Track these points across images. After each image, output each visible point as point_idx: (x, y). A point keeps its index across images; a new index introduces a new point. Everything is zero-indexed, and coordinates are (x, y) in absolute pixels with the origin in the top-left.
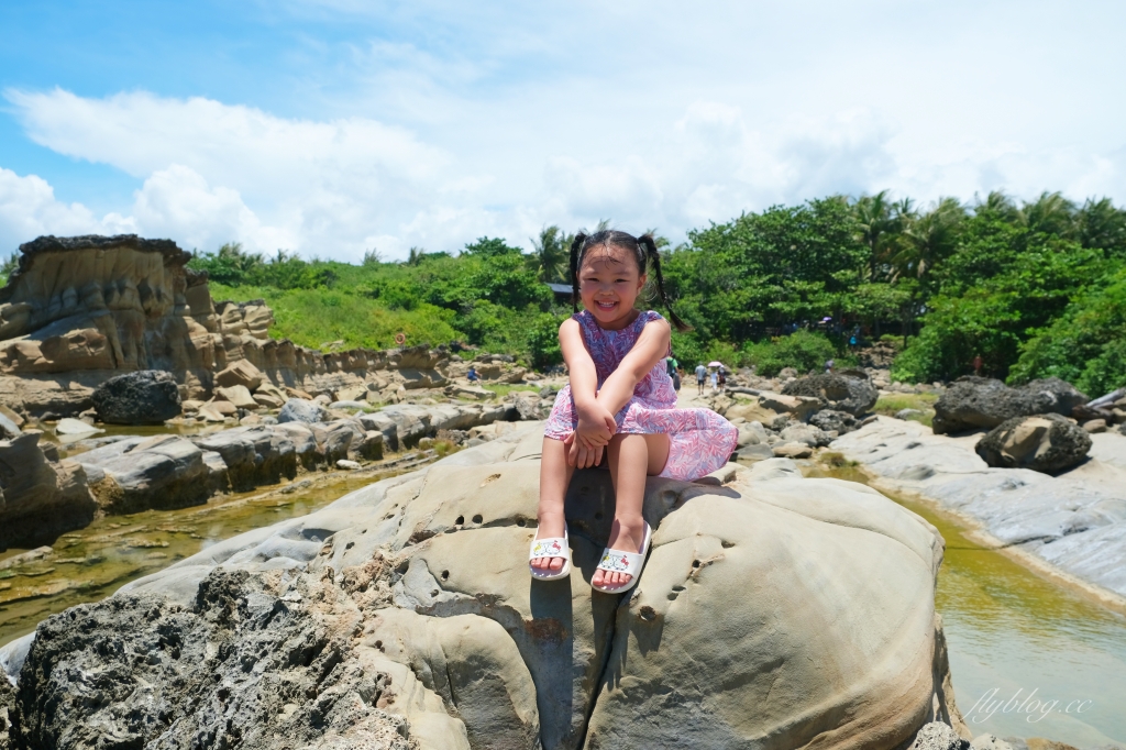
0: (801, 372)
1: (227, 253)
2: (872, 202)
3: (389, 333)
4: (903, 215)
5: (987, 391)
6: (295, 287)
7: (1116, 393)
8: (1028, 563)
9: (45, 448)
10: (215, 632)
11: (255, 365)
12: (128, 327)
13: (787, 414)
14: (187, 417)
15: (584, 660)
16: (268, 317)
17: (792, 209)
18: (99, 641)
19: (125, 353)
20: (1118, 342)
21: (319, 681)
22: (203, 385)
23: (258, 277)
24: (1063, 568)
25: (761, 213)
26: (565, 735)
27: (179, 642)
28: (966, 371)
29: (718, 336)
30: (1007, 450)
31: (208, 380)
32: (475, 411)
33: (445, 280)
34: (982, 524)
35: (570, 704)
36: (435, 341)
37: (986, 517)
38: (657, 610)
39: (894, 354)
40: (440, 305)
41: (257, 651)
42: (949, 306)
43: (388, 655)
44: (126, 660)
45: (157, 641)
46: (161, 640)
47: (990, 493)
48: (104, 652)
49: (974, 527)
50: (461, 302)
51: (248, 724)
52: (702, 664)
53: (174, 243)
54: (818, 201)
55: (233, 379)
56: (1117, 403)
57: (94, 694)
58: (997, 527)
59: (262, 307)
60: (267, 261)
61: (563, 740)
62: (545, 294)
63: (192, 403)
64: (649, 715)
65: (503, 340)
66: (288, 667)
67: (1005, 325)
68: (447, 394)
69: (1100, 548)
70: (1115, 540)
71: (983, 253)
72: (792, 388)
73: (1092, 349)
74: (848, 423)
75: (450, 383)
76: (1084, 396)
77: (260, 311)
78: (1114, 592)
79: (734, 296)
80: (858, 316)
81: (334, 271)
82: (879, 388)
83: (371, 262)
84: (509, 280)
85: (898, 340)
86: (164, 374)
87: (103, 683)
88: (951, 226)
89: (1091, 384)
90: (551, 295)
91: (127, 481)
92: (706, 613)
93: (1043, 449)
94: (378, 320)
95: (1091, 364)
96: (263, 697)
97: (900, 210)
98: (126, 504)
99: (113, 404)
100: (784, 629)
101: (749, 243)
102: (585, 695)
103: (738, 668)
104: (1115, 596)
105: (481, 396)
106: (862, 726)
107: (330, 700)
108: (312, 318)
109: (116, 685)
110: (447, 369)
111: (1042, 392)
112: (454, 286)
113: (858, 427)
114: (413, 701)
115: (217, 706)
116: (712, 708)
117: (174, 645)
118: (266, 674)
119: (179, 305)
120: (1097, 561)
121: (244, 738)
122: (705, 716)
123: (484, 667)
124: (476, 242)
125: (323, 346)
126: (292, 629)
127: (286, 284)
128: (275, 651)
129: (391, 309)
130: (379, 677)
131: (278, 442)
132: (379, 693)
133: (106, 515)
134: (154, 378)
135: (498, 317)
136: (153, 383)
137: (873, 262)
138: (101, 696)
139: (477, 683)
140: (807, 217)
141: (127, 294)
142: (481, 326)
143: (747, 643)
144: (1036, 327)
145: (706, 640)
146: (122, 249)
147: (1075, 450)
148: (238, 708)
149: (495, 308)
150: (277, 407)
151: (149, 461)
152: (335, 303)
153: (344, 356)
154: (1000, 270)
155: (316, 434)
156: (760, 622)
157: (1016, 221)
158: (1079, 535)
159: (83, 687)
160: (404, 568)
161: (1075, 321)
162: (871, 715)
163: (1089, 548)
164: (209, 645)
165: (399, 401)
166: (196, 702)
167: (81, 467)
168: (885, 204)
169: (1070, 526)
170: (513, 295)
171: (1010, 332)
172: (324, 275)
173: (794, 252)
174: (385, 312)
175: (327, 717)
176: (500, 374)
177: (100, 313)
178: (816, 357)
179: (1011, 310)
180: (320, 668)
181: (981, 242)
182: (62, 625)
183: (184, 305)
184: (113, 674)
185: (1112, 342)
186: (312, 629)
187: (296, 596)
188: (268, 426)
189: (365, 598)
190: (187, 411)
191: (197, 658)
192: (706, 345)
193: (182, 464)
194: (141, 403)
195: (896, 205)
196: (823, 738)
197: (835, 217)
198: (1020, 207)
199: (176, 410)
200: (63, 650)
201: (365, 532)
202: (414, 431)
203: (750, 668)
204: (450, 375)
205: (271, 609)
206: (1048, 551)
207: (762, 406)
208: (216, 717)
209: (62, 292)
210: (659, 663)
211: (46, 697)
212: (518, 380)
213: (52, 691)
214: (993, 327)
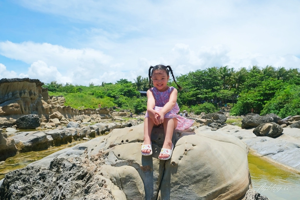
0: (206, 113)
1: (53, 84)
2: (223, 69)
3: (96, 104)
4: (231, 72)
5: (255, 117)
6: (71, 92)
7: (289, 117)
8: (269, 160)
9: (3, 134)
10: (55, 175)
11: (61, 113)
12: (26, 103)
13: (203, 124)
14: (42, 127)
15: (157, 177)
16: (64, 100)
17: (203, 71)
18: (23, 178)
19: (25, 110)
20: (288, 104)
21: (86, 183)
22: (46, 118)
23: (61, 90)
24: (278, 161)
25: (194, 72)
26: (152, 197)
27: (45, 178)
28: (249, 112)
29: (184, 104)
30: (261, 132)
31: (48, 117)
32: (120, 124)
33: (111, 90)
34: (256, 151)
35: (153, 189)
36: (109, 106)
37: (257, 149)
38: (176, 162)
39: (230, 108)
40: (110, 97)
41: (69, 176)
42: (244, 95)
43: (104, 176)
44: (30, 183)
45: (39, 178)
46: (40, 177)
47: (258, 143)
48: (24, 181)
49: (254, 152)
50: (116, 96)
51: (67, 193)
52: (188, 177)
53: (39, 80)
54: (209, 69)
55: (54, 117)
56: (289, 120)
57: (22, 192)
58: (260, 151)
59: (62, 97)
60: (64, 86)
61: (151, 199)
62: (138, 93)
63: (43, 123)
64: (174, 191)
65: (127, 106)
66: (77, 180)
67: (259, 100)
68: (112, 120)
69: (287, 156)
70: (291, 153)
71: (252, 81)
72: (204, 117)
73: (282, 106)
74: (219, 126)
75: (113, 117)
76: (280, 118)
77: (62, 99)
78: (292, 167)
79: (188, 94)
80: (221, 99)
81: (82, 88)
82: (227, 117)
83: (92, 86)
84: (128, 90)
85: (231, 105)
86: (36, 115)
87: (24, 189)
88: (244, 75)
89: (282, 115)
90: (140, 94)
91: (26, 143)
92: (189, 163)
93: (271, 131)
94: (94, 101)
95: (282, 110)
96: (71, 187)
97: (231, 71)
98: (25, 150)
99: (21, 123)
100: (210, 167)
101: (192, 80)
102: (157, 186)
103: (198, 178)
104: (292, 168)
105: (121, 121)
106: (231, 192)
107: (90, 186)
108: (76, 101)
109: (28, 190)
110: (112, 114)
111: (269, 117)
112: (114, 92)
113: (222, 127)
114: (112, 187)
115: (58, 190)
116: (191, 188)
117: (43, 179)
118: (72, 181)
119: (40, 97)
120: (287, 159)
121: (66, 197)
122: (189, 191)
123: (130, 179)
124: (119, 80)
125: (79, 108)
126: (78, 170)
127: (69, 92)
128: (74, 176)
129: (97, 98)
130: (103, 181)
131: (67, 133)
132: (103, 185)
133: (20, 153)
134: (33, 116)
135: (126, 100)
136: (33, 118)
137: (224, 84)
138: (23, 193)
139: (128, 183)
140: (207, 73)
141: (26, 94)
142: (121, 102)
143: (200, 171)
144: (267, 100)
145: (189, 170)
146: (25, 82)
147: (279, 132)
148: (64, 190)
149: (125, 97)
150: (66, 124)
151: (32, 138)
152: (82, 96)
153: (84, 110)
154: (257, 86)
155: (77, 131)
156: (204, 165)
157: (260, 73)
158: (282, 152)
159: (18, 190)
160: (107, 154)
161: (277, 99)
162: (233, 189)
163: (285, 156)
164: (54, 178)
165: (99, 122)
166: (52, 190)
167: (13, 139)
168: (227, 69)
169: (279, 150)
170: (129, 94)
171: (260, 102)
172: (79, 89)
173: (204, 82)
174: (95, 99)
175: (89, 191)
176: (126, 115)
177: (18, 99)
178: (210, 109)
179: (260, 96)
180: (86, 180)
181: (252, 79)
182: (12, 175)
183: (41, 97)
184: (27, 187)
185: (287, 104)
186: (84, 170)
187: (78, 162)
188: (64, 129)
189: (97, 162)
190: (42, 125)
191: (50, 181)
192: (181, 106)
193: (41, 139)
194: (29, 123)
195: (230, 69)
196: (221, 196)
197: (214, 72)
198: (261, 69)
199: (39, 125)
200: (13, 181)
201: (96, 146)
202: (104, 130)
203: (201, 177)
204: (113, 115)
205: (72, 166)
206: (274, 157)
207: (196, 122)
208: (58, 193)
209: (8, 93)
210: (177, 177)
211: (8, 194)
212: (131, 116)
213: (10, 192)
214: (256, 101)
